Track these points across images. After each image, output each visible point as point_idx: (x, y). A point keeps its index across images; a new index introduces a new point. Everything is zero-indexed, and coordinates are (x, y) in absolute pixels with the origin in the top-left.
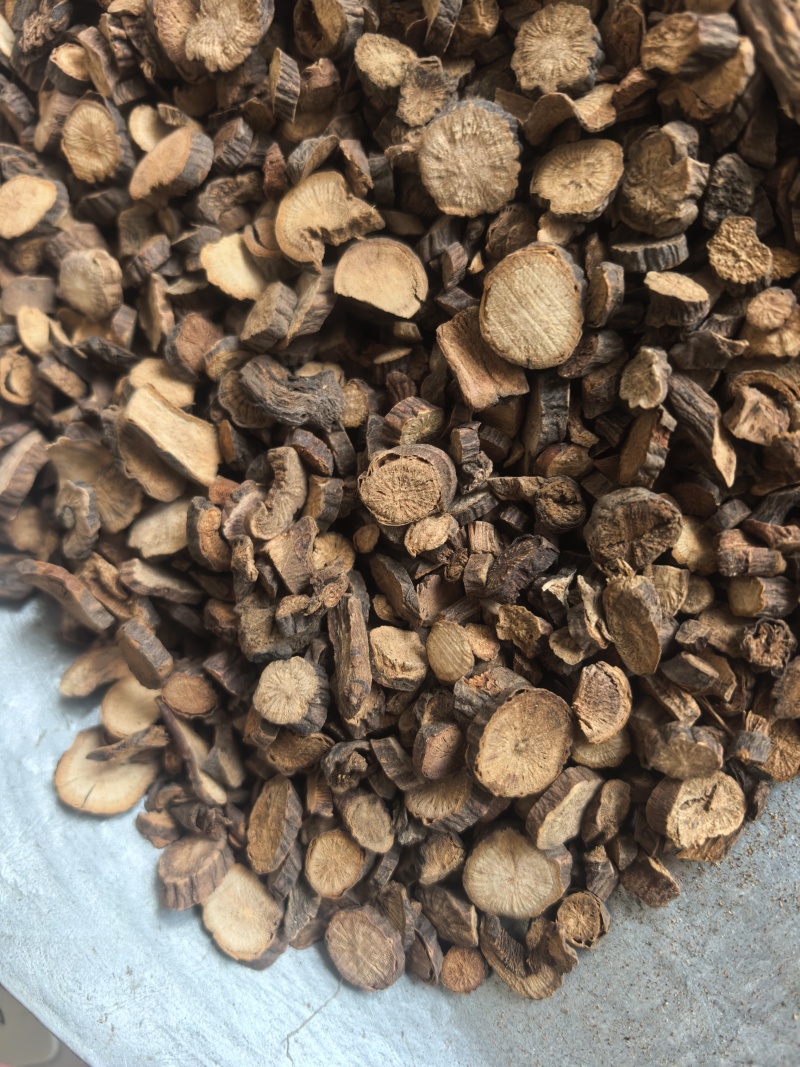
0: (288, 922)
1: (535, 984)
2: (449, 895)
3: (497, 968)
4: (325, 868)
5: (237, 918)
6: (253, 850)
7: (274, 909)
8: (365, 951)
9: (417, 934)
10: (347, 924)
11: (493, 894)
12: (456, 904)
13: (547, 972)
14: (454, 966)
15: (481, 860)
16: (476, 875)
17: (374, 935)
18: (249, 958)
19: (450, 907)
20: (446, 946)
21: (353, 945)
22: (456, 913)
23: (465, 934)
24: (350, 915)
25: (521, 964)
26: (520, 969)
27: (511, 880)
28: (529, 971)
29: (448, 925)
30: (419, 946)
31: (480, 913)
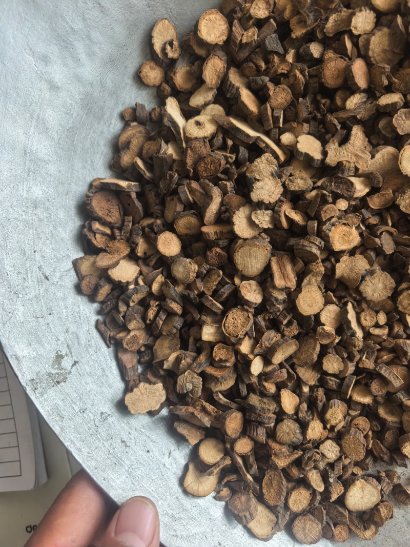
0: (280, 522)
1: (368, 533)
2: (337, 506)
3: (353, 528)
4: (296, 502)
5: (259, 523)
6: (267, 497)
7: (273, 518)
8: (309, 530)
9: (327, 522)
10: (302, 521)
11: (355, 504)
12: (341, 510)
13: (373, 528)
14: (338, 532)
15: (351, 492)
16: (349, 498)
17: (314, 525)
18: (265, 537)
19: (338, 511)
20: (335, 525)
21: (304, 529)
22: (341, 513)
23: (344, 520)
24: (304, 518)
25: (362, 526)
26: (362, 528)
27: (362, 498)
28: (365, 529)
29: (337, 518)
30: (328, 526)
31: (350, 512)
